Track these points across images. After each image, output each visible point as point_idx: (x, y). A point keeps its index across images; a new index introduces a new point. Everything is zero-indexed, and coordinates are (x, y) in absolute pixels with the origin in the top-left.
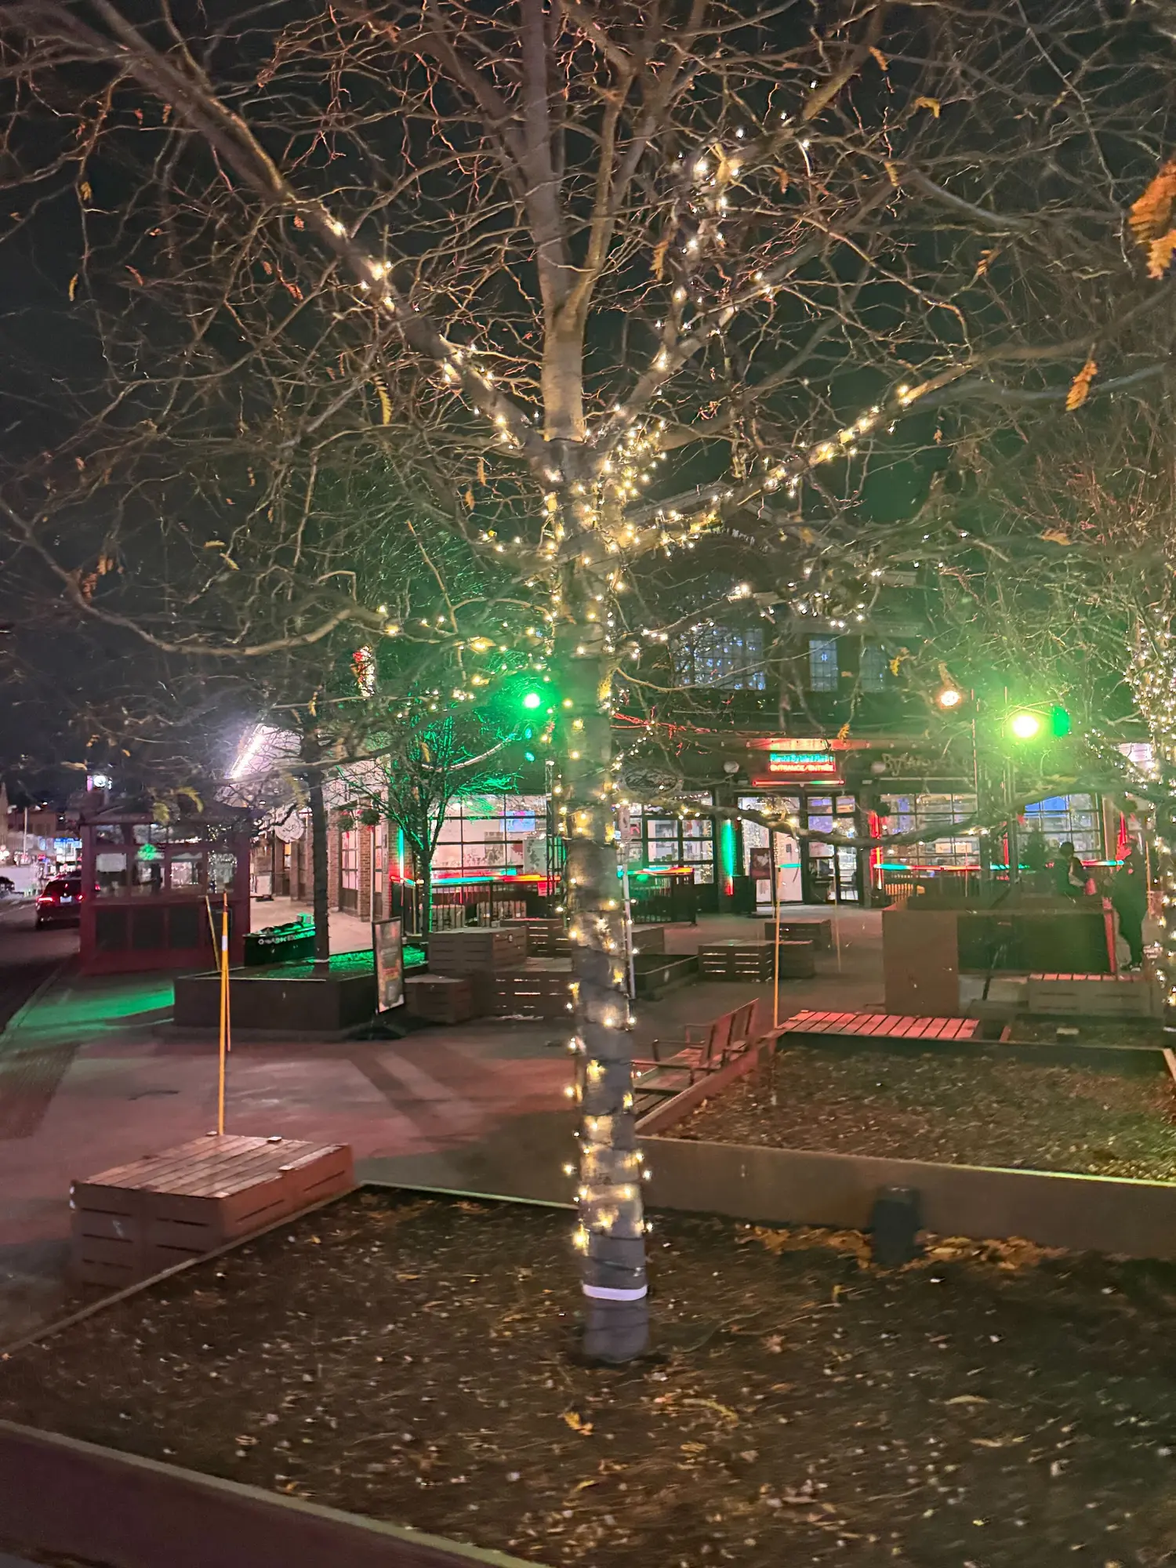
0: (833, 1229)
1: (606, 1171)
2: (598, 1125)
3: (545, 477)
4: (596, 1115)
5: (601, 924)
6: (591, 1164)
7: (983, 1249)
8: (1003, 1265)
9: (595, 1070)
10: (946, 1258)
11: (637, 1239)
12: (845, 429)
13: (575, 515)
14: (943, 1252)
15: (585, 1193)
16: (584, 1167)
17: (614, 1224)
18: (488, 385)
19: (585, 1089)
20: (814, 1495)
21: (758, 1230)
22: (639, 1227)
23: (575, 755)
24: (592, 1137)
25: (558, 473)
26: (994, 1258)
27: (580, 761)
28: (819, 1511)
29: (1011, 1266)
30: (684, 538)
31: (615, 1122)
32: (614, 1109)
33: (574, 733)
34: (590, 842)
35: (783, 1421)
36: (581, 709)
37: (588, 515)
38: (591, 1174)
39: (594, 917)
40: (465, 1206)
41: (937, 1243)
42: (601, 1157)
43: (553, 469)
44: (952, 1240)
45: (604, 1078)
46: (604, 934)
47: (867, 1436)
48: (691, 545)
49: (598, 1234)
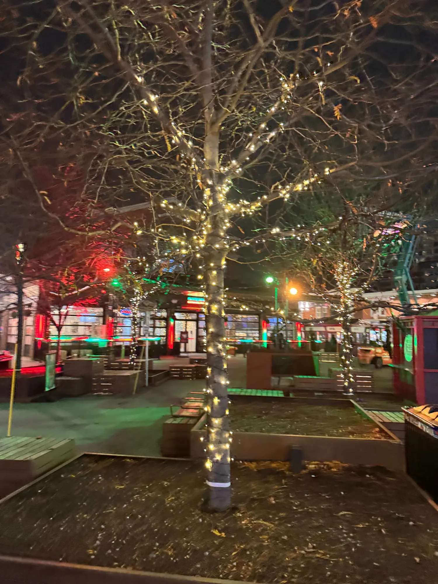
0: (272, 461)
1: (219, 438)
2: (216, 421)
3: (207, 182)
4: (216, 417)
5: (220, 346)
6: (213, 436)
7: (325, 465)
8: (333, 470)
9: (216, 401)
10: (314, 469)
11: (228, 464)
12: (306, 180)
13: (217, 197)
14: (312, 466)
15: (212, 447)
16: (210, 437)
17: (221, 459)
18: (189, 146)
19: (212, 408)
20: (314, 548)
21: (246, 463)
22: (229, 459)
23: (214, 284)
24: (215, 426)
25: (212, 181)
26: (330, 468)
27: (215, 286)
28: (319, 553)
29: (335, 470)
30: (249, 210)
31: (223, 420)
32: (223, 415)
33: (213, 276)
34: (217, 316)
35: (289, 525)
36: (216, 267)
37: (221, 198)
38: (214, 440)
39: (217, 343)
40: (128, 460)
41: (309, 464)
42: (217, 433)
43: (210, 180)
44: (313, 463)
45: (219, 403)
46: (221, 350)
47: (319, 528)
48: (251, 213)
49: (215, 463)
